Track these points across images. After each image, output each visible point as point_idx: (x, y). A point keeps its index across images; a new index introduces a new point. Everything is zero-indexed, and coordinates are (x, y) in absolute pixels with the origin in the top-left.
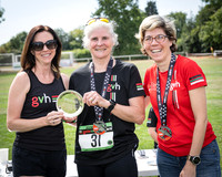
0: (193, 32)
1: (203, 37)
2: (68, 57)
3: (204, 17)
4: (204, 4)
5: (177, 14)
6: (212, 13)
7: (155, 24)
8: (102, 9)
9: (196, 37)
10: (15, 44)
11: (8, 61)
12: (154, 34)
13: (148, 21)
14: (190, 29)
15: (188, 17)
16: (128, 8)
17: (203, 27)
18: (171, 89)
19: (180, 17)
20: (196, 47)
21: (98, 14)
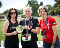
0: (53, 10)
1: (55, 11)
2: (19, 16)
3: (55, 6)
4: (56, 3)
5: (48, 5)
6: (58, 5)
7: (43, 8)
8: (28, 4)
9: (53, 11)
10: (5, 13)
11: (3, 17)
12: (42, 11)
13: (41, 7)
14: (52, 9)
15: (51, 6)
16: (35, 3)
17: (55, 9)
18: (47, 25)
19: (49, 6)
20: (53, 14)
21: (27, 5)
